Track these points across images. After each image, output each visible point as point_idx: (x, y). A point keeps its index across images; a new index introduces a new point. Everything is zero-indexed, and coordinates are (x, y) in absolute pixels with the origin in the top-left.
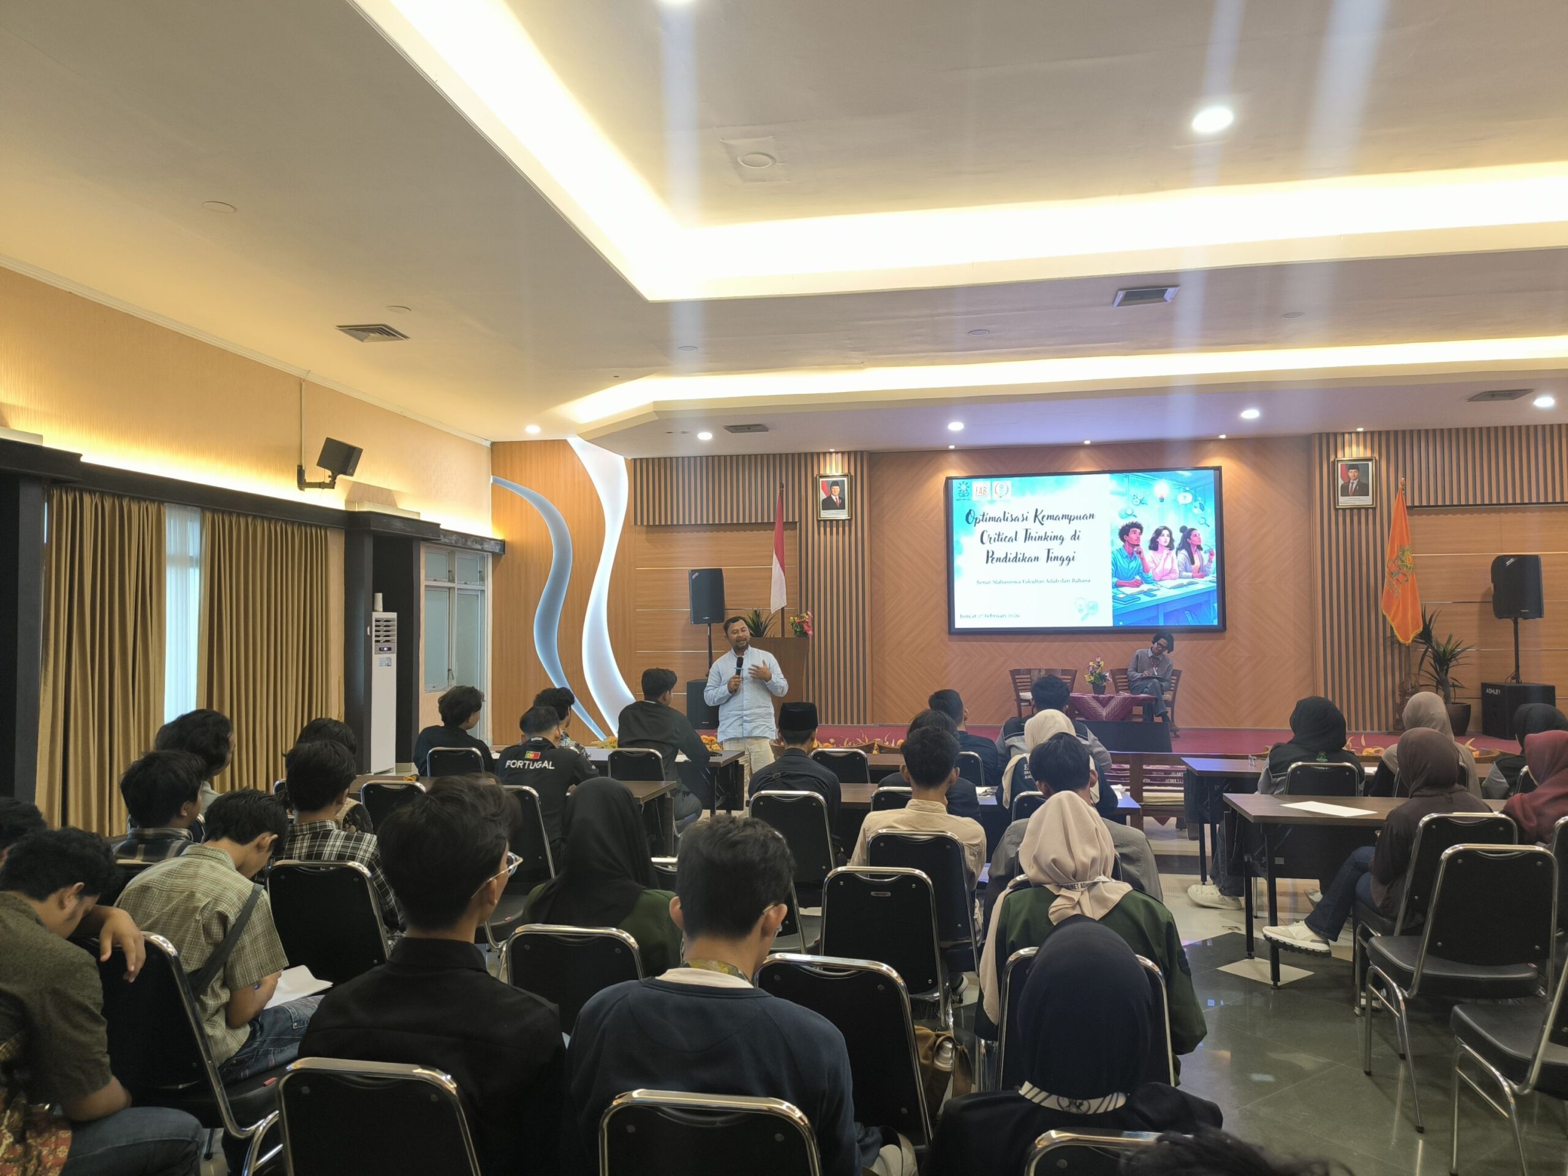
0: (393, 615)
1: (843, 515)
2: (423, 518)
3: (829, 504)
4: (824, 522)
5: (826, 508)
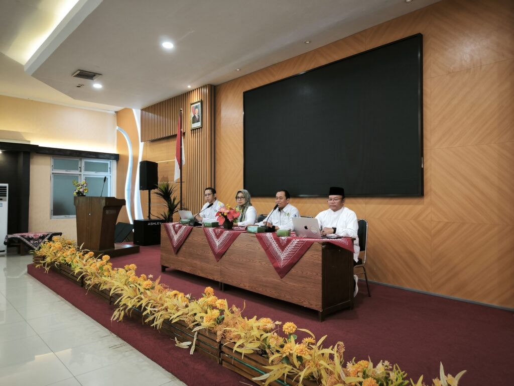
0: (7, 185)
1: (198, 125)
3: (195, 120)
4: (193, 130)
5: (194, 122)
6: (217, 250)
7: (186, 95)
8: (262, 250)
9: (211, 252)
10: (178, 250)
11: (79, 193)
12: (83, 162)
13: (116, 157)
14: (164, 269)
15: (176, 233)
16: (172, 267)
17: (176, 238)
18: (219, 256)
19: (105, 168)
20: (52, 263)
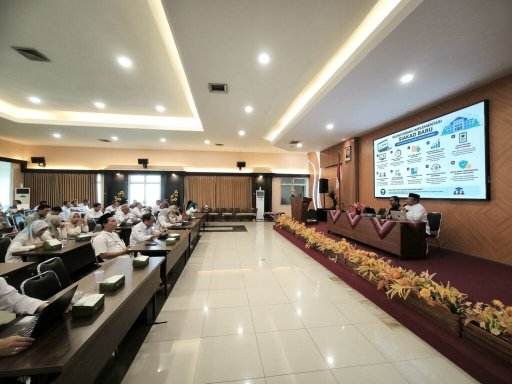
0: (264, 191)
1: (349, 159)
2: (273, 172)
3: (347, 157)
4: (346, 162)
5: (346, 158)
6: (352, 224)
7: (343, 143)
8: (373, 225)
9: (349, 225)
10: (335, 223)
11: (292, 195)
12: (293, 179)
13: (308, 176)
14: (329, 232)
15: (334, 215)
16: (333, 231)
17: (334, 217)
18: (353, 227)
19: (303, 182)
20: (282, 225)
